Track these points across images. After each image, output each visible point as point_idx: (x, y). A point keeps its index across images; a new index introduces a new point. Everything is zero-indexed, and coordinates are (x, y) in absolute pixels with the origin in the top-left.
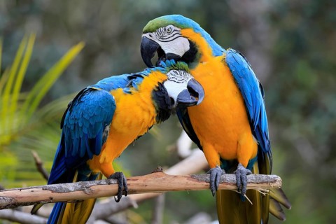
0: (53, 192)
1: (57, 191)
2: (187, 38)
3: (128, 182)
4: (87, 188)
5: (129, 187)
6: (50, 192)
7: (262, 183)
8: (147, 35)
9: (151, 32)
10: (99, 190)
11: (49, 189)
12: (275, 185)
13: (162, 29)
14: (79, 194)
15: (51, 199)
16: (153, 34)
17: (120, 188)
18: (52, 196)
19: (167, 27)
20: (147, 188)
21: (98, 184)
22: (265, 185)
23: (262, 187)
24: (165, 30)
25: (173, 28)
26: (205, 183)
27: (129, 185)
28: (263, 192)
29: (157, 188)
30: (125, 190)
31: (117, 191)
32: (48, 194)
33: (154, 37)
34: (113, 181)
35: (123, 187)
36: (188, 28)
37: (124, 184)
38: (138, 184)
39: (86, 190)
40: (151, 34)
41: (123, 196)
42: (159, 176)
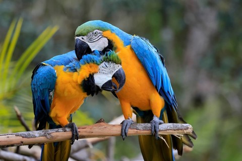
0: (23, 137)
1: (26, 137)
2: (107, 37)
3: (78, 130)
4: (49, 134)
5: (79, 134)
6: (21, 137)
7: (178, 130)
8: (80, 38)
9: (83, 36)
10: (57, 136)
11: (21, 135)
12: (188, 131)
13: (91, 33)
14: (43, 139)
15: (22, 142)
16: (85, 37)
17: (73, 134)
18: (23, 141)
19: (95, 31)
20: (93, 134)
21: (57, 132)
22: (180, 131)
23: (178, 133)
24: (93, 33)
25: (99, 31)
26: (136, 130)
27: (80, 132)
28: (179, 136)
29: (100, 134)
30: (77, 135)
31: (71, 137)
32: (20, 139)
33: (85, 39)
34: (67, 129)
35: (75, 134)
36: (107, 30)
37: (76, 131)
38: (86, 132)
39: (48, 136)
40: (83, 37)
41: (76, 140)
42: (102, 126)
